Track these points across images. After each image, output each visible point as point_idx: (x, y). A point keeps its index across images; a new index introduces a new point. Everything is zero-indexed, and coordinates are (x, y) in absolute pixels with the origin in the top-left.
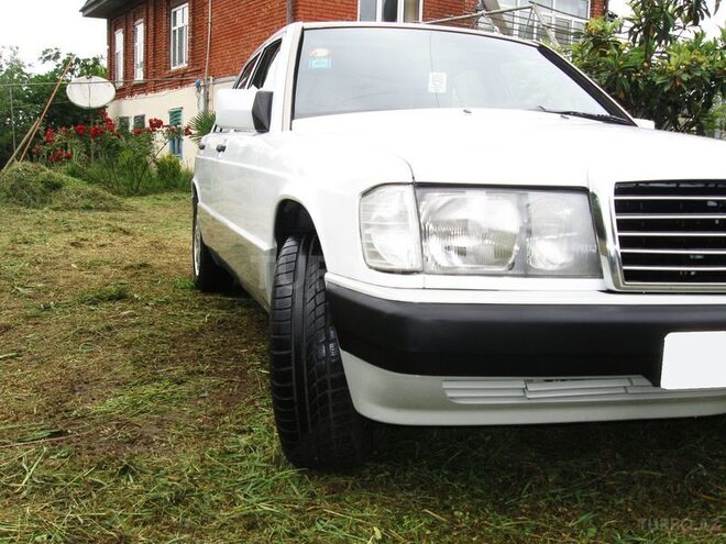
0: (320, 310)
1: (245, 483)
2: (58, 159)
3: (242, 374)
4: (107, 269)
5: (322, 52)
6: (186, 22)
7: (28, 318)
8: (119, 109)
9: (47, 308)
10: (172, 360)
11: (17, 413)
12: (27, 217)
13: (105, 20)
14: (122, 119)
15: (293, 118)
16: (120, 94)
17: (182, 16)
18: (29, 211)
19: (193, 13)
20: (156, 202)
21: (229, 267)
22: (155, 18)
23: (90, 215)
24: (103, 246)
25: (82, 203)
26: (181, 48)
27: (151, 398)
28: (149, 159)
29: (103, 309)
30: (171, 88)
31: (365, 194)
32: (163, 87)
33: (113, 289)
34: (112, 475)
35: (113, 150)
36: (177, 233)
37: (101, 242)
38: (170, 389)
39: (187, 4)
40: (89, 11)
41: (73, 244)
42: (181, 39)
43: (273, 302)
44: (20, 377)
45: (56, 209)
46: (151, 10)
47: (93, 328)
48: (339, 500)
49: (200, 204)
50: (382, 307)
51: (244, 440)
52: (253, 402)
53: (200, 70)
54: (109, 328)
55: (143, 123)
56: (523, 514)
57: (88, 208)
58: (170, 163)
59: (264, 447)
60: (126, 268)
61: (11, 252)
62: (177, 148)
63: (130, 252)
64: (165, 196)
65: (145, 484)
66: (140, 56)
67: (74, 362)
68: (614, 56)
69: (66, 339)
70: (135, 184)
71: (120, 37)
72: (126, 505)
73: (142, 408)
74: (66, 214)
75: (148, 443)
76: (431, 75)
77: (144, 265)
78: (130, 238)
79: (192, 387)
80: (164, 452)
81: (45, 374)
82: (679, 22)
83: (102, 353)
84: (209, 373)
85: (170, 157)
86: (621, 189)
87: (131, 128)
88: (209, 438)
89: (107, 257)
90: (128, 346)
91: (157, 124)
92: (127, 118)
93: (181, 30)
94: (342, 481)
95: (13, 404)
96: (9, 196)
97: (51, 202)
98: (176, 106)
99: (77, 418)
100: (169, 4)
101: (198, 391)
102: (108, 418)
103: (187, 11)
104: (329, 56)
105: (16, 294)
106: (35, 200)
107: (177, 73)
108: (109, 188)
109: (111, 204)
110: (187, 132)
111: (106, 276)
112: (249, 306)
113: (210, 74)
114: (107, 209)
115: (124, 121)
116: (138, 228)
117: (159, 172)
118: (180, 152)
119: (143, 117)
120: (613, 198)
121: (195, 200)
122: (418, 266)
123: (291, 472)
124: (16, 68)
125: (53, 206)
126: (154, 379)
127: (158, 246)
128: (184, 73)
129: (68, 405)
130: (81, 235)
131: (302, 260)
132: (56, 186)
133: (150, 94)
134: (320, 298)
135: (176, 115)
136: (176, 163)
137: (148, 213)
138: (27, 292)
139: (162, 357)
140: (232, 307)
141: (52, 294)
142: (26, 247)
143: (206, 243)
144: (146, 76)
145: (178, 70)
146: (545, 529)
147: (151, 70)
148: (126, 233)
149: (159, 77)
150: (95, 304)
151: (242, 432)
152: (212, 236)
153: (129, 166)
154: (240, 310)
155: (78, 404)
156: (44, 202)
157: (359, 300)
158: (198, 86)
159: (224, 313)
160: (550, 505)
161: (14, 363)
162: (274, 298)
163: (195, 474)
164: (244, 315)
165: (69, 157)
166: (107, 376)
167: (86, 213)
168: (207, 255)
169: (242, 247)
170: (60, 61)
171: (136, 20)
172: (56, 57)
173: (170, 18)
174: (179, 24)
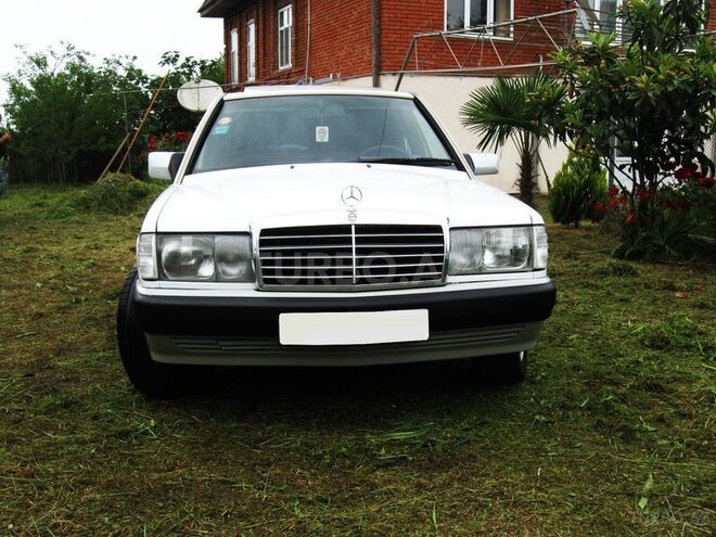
5: (226, 120)
12: (111, 224)
13: (222, 20)
15: (188, 173)
17: (287, 16)
18: (116, 218)
19: (295, 14)
22: (264, 19)
26: (287, 48)
34: (42, 394)
39: (290, 6)
42: (287, 37)
46: (261, 10)
53: (302, 70)
65: (56, 399)
66: (252, 57)
68: (594, 73)
71: (235, 36)
76: (318, 128)
86: (264, 232)
93: (287, 30)
96: (100, 205)
97: (136, 209)
100: (275, 5)
102: (66, 369)
103: (291, 11)
104: (230, 123)
106: (122, 207)
107: (283, 74)
113: (309, 75)
120: (259, 238)
122: (157, 277)
125: (138, 213)
128: (289, 74)
132: (142, 194)
138: (73, 289)
144: (258, 76)
145: (284, 71)
147: (262, 70)
149: (269, 77)
150: (113, 299)
156: (130, 209)
161: (33, 338)
170: (179, 64)
171: (248, 20)
172: (174, 60)
173: (277, 19)
174: (286, 25)
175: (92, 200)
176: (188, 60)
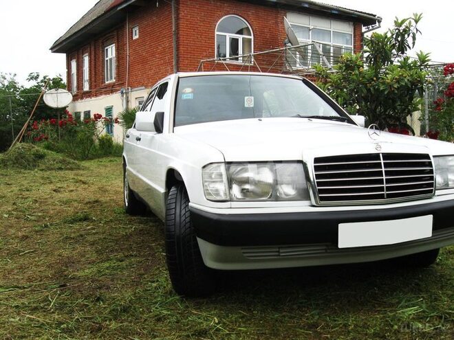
0: (188, 220)
1: (156, 303)
2: (40, 140)
3: (153, 255)
4: (76, 204)
5: (188, 90)
6: (114, 55)
7: (37, 232)
8: (74, 107)
9: (46, 226)
10: (117, 250)
11: (41, 277)
12: (26, 175)
13: (65, 54)
14: (76, 113)
15: (174, 126)
16: (75, 98)
17: (111, 52)
18: (27, 172)
19: (118, 50)
20: (100, 163)
21: (144, 201)
22: (95, 53)
23: (62, 173)
24: (72, 191)
25: (57, 166)
26: (111, 70)
27: (107, 268)
28: (94, 137)
29: (76, 226)
30: (106, 94)
31: (204, 167)
32: (101, 94)
33: (80, 215)
34: (92, 302)
35: (73, 133)
36: (113, 182)
37: (71, 189)
38: (116, 264)
39: (114, 44)
40: (55, 49)
41: (54, 191)
42: (111, 64)
43: (166, 218)
44: (38, 261)
45: (42, 170)
46: (93, 48)
47: (73, 235)
48: (199, 308)
49: (128, 167)
50: (212, 217)
51: (154, 285)
52: (159, 268)
53: (123, 83)
54: (82, 236)
55: (89, 115)
56: (285, 311)
57: (60, 169)
58: (106, 139)
59: (165, 287)
60: (87, 203)
61: (20, 196)
62: (110, 131)
63: (88, 194)
64: (104, 159)
65: (108, 304)
66: (86, 76)
67: (66, 253)
68: (356, 75)
69: (59, 242)
70: (87, 152)
71: (74, 64)
72: (100, 313)
73: (103, 273)
74: (48, 173)
75: (108, 288)
76: (246, 98)
77: (97, 201)
78: (87, 186)
79: (128, 263)
80: (116, 292)
81: (51, 260)
82: (394, 51)
83: (79, 248)
84: (136, 256)
85: (106, 136)
86: (317, 160)
87: (82, 119)
88: (137, 285)
89: (75, 198)
90: (92, 244)
91: (98, 117)
92: (80, 113)
93: (111, 60)
94: (201, 301)
95: (38, 273)
96: (14, 163)
97: (39, 166)
98: (109, 105)
99: (71, 278)
100: (103, 44)
101: (131, 265)
102: (87, 278)
103: (114, 48)
104: (192, 92)
105: (27, 220)
106: (29, 165)
107: (109, 85)
108: (71, 156)
109: (74, 166)
110: (117, 121)
111: (76, 208)
112: (155, 222)
113: (129, 86)
114: (71, 169)
115: (78, 115)
116: (91, 180)
117: (100, 145)
118: (112, 132)
119: (89, 112)
120: (313, 165)
121: (125, 165)
122: (228, 198)
123: (177, 297)
124: (13, 85)
125: (40, 168)
126: (108, 259)
127: (103, 190)
128: (113, 85)
129: (66, 273)
130: (59, 185)
131: (179, 197)
132: (41, 157)
133: (93, 98)
134: (188, 214)
135: (109, 110)
136: (110, 139)
137: (96, 170)
138: (33, 218)
139: (111, 248)
140: (146, 223)
141: (47, 219)
142: (28, 193)
143: (132, 188)
144: (90, 88)
145: (110, 84)
146: (295, 317)
147: (93, 84)
148: (84, 183)
149: (98, 88)
150: (72, 223)
151: (154, 282)
152: (134, 183)
153: (82, 142)
154: (151, 224)
155: (70, 272)
156: (34, 166)
157: (203, 214)
158: (122, 93)
159: (142, 226)
160: (299, 307)
161: (34, 255)
162: (167, 215)
163: (132, 299)
164: (153, 226)
165: (46, 139)
166: (83, 259)
167: (60, 172)
168: (132, 195)
169: (150, 190)
170: (39, 80)
171: (83, 54)
172: (36, 78)
173: (104, 53)
174: (110, 56)
175: (8, 160)
176: (45, 78)
